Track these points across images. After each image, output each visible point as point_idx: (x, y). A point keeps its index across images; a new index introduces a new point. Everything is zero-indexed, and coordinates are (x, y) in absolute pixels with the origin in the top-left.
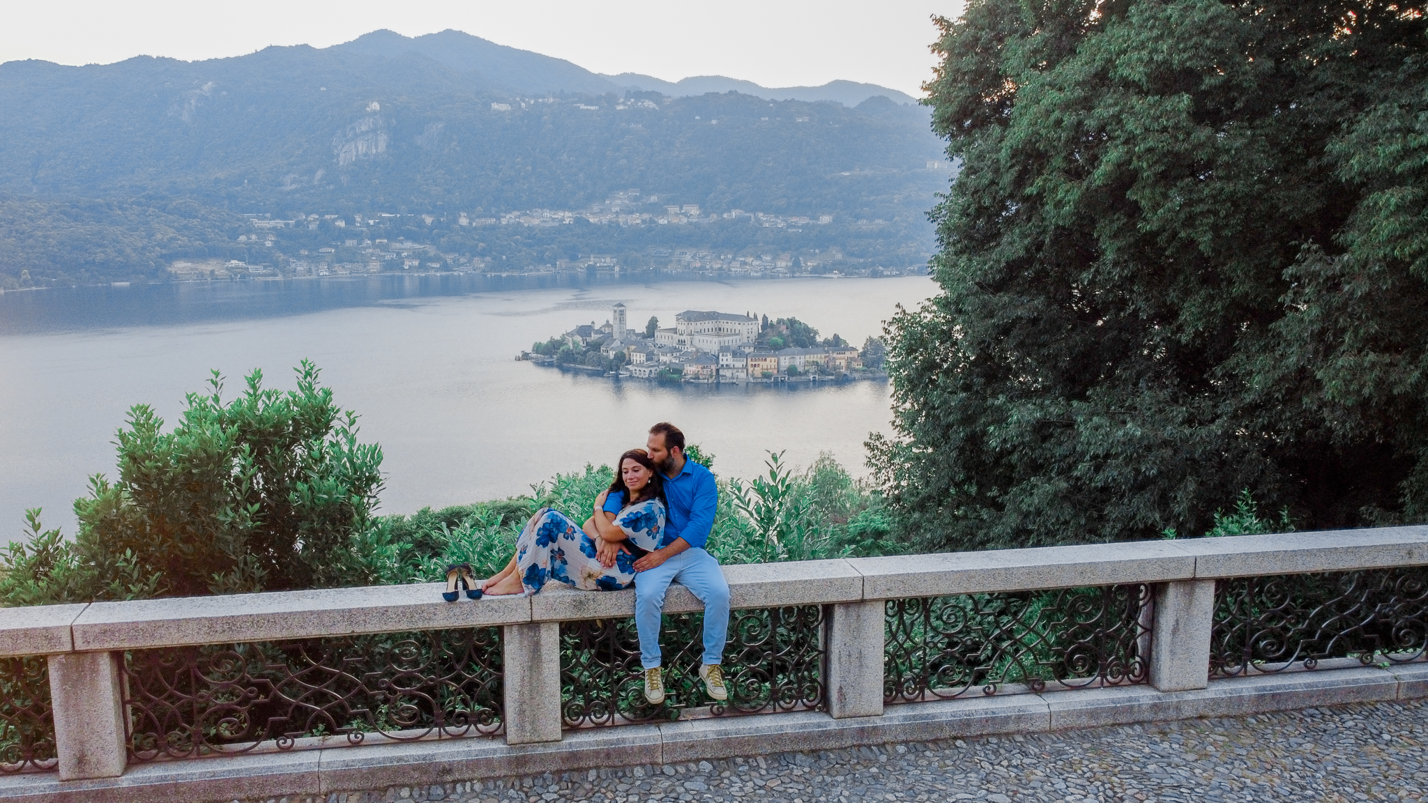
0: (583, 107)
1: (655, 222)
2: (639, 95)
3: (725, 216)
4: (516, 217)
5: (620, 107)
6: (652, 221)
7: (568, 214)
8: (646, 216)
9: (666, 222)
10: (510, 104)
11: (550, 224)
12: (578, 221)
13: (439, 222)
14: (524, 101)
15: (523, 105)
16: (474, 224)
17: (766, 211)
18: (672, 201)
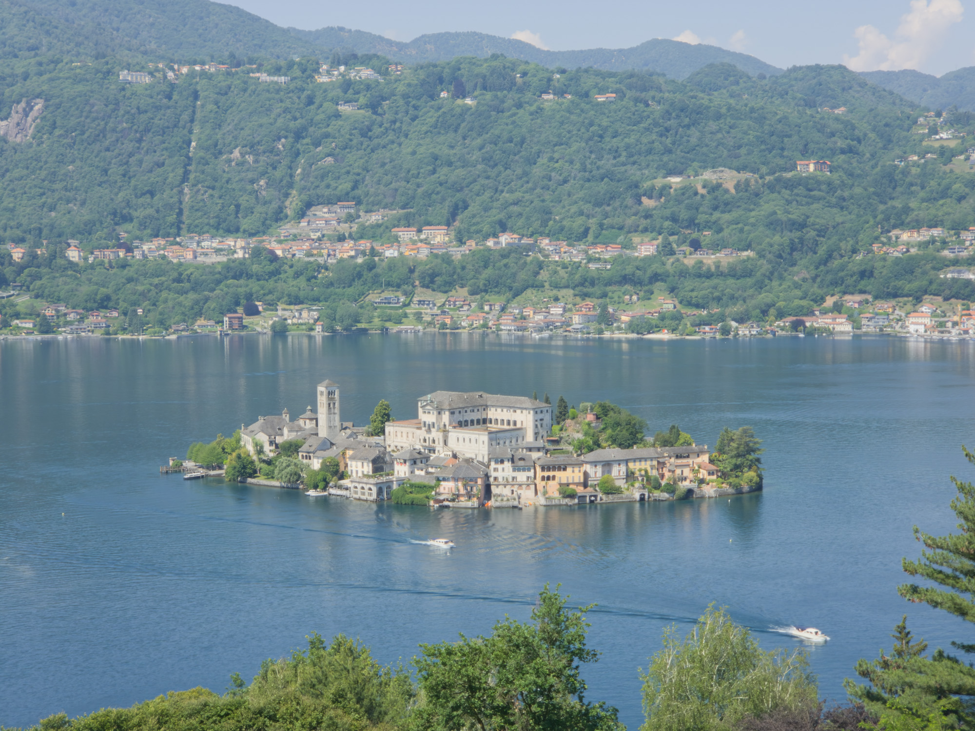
0: (264, 77)
1: (379, 254)
2: (351, 60)
3: (490, 243)
4: (159, 248)
5: (323, 79)
6: (373, 252)
7: (241, 243)
8: (365, 245)
9: (396, 254)
10: (151, 74)
11: (215, 259)
12: (257, 253)
13: (35, 256)
14: (172, 69)
15: (170, 75)
16: (91, 260)
17: (554, 235)
18: (407, 221)
